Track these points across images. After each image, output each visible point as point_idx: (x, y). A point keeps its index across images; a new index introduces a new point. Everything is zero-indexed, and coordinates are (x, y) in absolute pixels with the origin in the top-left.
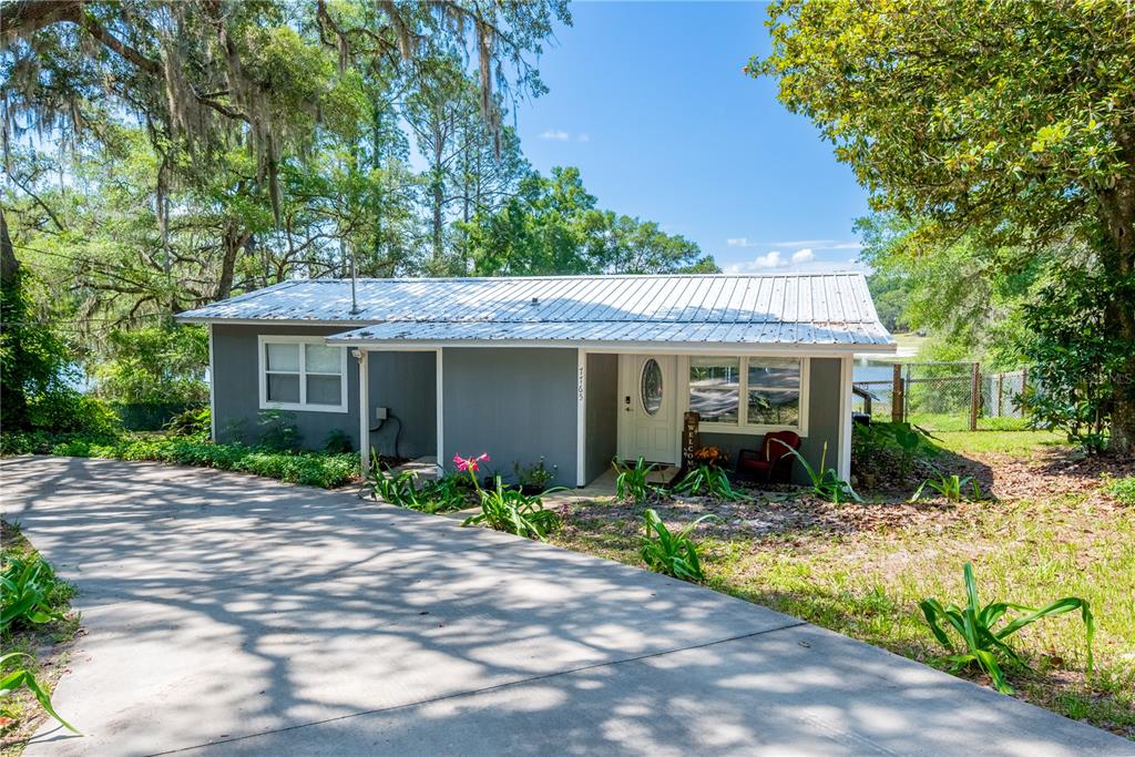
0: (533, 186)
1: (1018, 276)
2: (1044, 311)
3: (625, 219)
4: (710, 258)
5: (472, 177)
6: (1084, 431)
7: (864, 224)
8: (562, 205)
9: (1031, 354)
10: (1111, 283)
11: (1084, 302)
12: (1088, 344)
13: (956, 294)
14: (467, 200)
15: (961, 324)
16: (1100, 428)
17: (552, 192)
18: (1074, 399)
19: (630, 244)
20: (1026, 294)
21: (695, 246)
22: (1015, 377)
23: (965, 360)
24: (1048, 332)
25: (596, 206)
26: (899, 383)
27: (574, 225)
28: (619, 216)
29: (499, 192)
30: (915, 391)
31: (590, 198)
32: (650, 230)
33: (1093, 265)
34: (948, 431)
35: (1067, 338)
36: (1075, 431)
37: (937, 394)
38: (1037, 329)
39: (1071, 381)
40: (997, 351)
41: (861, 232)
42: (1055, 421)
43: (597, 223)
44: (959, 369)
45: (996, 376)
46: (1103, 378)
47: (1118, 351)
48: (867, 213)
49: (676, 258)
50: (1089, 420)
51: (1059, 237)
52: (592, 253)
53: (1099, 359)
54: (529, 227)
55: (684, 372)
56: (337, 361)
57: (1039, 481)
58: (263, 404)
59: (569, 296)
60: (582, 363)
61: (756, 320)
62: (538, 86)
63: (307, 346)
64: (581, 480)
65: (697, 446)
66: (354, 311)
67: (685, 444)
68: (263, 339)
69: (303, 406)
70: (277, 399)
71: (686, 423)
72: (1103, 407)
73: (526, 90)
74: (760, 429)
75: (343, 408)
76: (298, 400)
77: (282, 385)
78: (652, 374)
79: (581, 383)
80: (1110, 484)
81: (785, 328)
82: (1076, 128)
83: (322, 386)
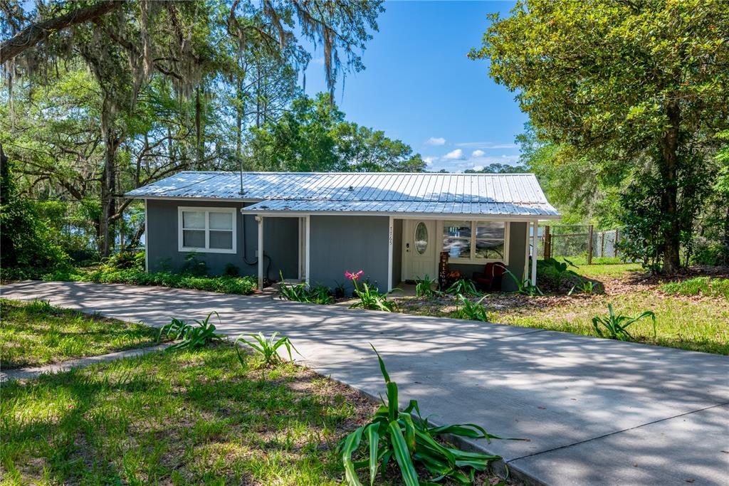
0: (304, 104)
1: (613, 176)
2: (631, 197)
3: (363, 129)
4: (419, 155)
5: (263, 98)
6: (650, 263)
7: (522, 138)
8: (322, 118)
9: (624, 220)
10: (664, 183)
11: (651, 193)
12: (652, 216)
13: (576, 183)
14: (259, 114)
15: (579, 201)
16: (658, 260)
17: (316, 109)
18: (645, 245)
19: (367, 145)
20: (618, 185)
21: (408, 147)
22: (612, 232)
23: (580, 224)
24: (633, 209)
25: (345, 119)
26: (548, 237)
27: (332, 131)
28: (359, 127)
29: (281, 107)
30: (555, 242)
31: (340, 113)
32: (379, 136)
33: (655, 171)
34: (579, 265)
35: (642, 212)
36: (646, 262)
37: (563, 244)
38: (627, 207)
39: (646, 235)
40: (600, 219)
41: (519, 145)
42: (637, 256)
43: (345, 131)
44: (576, 229)
45: (600, 234)
46: (660, 234)
47: (668, 219)
48: (523, 132)
49: (396, 155)
50: (653, 256)
51: (637, 156)
52: (341, 151)
53: (658, 223)
54: (303, 134)
55: (440, 230)
56: (229, 223)
57: (628, 288)
58: (181, 249)
59: (368, 185)
60: (391, 224)
61: (482, 202)
62: (359, 65)
63: (210, 213)
64: (390, 289)
65: (448, 271)
66: (242, 193)
67: (440, 270)
68: (181, 209)
69: (207, 249)
70: (189, 246)
71: (441, 258)
72: (660, 249)
73: (353, 67)
74: (483, 261)
75: (234, 251)
76: (204, 247)
77: (193, 237)
78: (421, 230)
79: (391, 236)
80: (664, 286)
81: (500, 206)
82: (648, 108)
83: (219, 238)
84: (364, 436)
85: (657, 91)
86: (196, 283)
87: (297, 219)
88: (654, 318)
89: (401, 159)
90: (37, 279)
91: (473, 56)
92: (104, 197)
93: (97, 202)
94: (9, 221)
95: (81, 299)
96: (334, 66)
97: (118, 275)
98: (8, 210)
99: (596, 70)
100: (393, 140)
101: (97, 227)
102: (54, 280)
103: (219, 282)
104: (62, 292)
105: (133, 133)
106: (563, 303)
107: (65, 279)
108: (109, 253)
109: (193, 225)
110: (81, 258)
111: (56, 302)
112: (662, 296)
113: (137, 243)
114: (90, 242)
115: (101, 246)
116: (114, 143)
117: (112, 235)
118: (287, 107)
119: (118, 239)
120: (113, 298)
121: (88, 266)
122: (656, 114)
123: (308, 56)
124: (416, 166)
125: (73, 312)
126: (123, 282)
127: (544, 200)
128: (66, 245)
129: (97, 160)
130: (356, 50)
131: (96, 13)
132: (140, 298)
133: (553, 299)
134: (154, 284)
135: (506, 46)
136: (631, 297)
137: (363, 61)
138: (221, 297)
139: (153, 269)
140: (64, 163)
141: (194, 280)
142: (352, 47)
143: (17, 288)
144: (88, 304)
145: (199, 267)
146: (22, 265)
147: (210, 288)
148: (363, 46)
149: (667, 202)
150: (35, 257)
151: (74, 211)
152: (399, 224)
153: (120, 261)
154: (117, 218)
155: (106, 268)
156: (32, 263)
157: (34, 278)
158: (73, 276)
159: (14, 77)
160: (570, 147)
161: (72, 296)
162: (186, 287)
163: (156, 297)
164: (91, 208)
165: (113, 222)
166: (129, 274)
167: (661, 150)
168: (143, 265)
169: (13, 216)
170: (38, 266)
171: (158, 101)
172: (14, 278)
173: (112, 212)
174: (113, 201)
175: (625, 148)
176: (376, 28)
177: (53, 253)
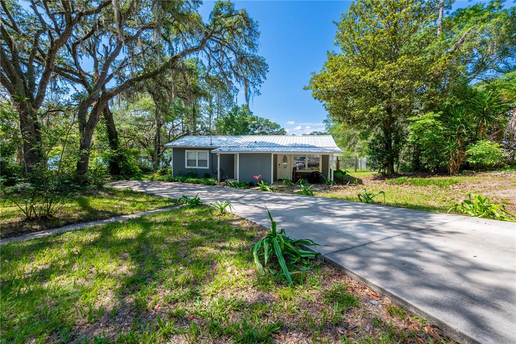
0: (236, 109)
1: (365, 136)
2: (372, 144)
3: (261, 118)
4: (283, 129)
5: (220, 107)
6: (382, 171)
7: (326, 121)
8: (244, 114)
9: (370, 154)
10: (386, 138)
11: (381, 143)
12: (382, 152)
13: (349, 139)
14: (218, 113)
15: (350, 146)
16: (385, 170)
17: (241, 111)
18: (379, 164)
19: (262, 125)
20: (367, 139)
21: (279, 125)
22: (365, 159)
23: (351, 155)
24: (373, 149)
25: (253, 115)
26: (338, 161)
27: (248, 119)
28: (259, 117)
29: (227, 110)
30: (341, 163)
31: (251, 112)
32: (267, 121)
33: (382, 133)
34: (351, 172)
35: (377, 150)
36: (380, 171)
37: (344, 164)
38: (371, 148)
39: (379, 160)
40: (360, 153)
41: (325, 124)
42: (375, 169)
43: (253, 119)
44: (350, 157)
45: (360, 159)
46: (385, 159)
47: (388, 153)
48: (326, 118)
49: (274, 129)
50: (383, 168)
51: (374, 127)
52: (251, 127)
53: (384, 155)
54: (236, 121)
55: (293, 158)
56: (206, 156)
57: (372, 181)
58: (186, 167)
59: (263, 141)
60: (272, 156)
61: (310, 147)
62: (258, 93)
63: (198, 153)
64: (272, 183)
65: (296, 175)
66: (211, 144)
67: (293, 175)
68: (186, 151)
69: (197, 167)
70: (189, 166)
71: (293, 170)
72: (385, 166)
73: (256, 94)
74: (311, 171)
75: (208, 168)
76: (196, 166)
77: (191, 162)
78: (285, 159)
79: (272, 161)
80: (387, 181)
81: (318, 148)
82: (378, 108)
83: (202, 162)
84: (262, 244)
85: (382, 102)
86: (192, 181)
87: (234, 154)
88: (384, 194)
89: (276, 130)
90: (128, 179)
91: (305, 89)
92: (156, 147)
93: (153, 149)
94: (117, 157)
95: (146, 187)
96: (248, 94)
97: (161, 178)
98: (117, 152)
99: (356, 93)
100: (273, 122)
101: (153, 159)
102: (135, 180)
103: (202, 180)
104: (138, 185)
105: (168, 121)
106: (345, 188)
107: (139, 180)
108: (157, 169)
109: (191, 157)
110: (146, 171)
111: (135, 189)
112: (387, 185)
113: (169, 165)
114: (150, 165)
115: (154, 166)
116: (160, 125)
117: (159, 162)
118: (230, 110)
119: (161, 163)
120: (158, 187)
121: (149, 174)
122: (382, 110)
123: (238, 90)
124: (282, 133)
125: (142, 193)
126: (163, 180)
127: (336, 146)
128: (140, 166)
129: (153, 132)
130: (257, 87)
131: (153, 75)
132: (170, 187)
133: (341, 186)
134: (175, 181)
135: (318, 85)
136: (374, 185)
137: (260, 92)
138: (202, 186)
139: (175, 176)
140: (140, 133)
141: (192, 179)
142: (256, 86)
143: (120, 183)
144: (148, 190)
145: (194, 174)
146: (122, 174)
147: (198, 183)
148: (260, 86)
149: (388, 146)
150: (128, 171)
151: (144, 152)
152: (276, 156)
153: (162, 172)
154: (161, 155)
155: (156, 175)
156: (126, 173)
157: (126, 179)
158: (142, 178)
159: (121, 100)
160: (346, 124)
161: (142, 186)
162: (188, 182)
163: (176, 187)
164: (150, 151)
165: (159, 156)
166: (165, 177)
167: (384, 125)
168: (171, 174)
169: (119, 154)
170: (128, 174)
171: (178, 109)
172: (119, 179)
173: (159, 152)
174: (159, 148)
175: (369, 124)
176: (265, 78)
177: (135, 169)
